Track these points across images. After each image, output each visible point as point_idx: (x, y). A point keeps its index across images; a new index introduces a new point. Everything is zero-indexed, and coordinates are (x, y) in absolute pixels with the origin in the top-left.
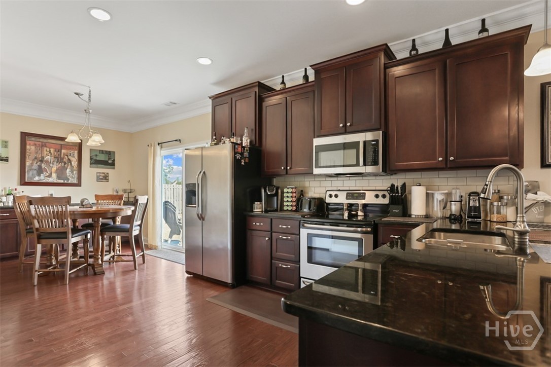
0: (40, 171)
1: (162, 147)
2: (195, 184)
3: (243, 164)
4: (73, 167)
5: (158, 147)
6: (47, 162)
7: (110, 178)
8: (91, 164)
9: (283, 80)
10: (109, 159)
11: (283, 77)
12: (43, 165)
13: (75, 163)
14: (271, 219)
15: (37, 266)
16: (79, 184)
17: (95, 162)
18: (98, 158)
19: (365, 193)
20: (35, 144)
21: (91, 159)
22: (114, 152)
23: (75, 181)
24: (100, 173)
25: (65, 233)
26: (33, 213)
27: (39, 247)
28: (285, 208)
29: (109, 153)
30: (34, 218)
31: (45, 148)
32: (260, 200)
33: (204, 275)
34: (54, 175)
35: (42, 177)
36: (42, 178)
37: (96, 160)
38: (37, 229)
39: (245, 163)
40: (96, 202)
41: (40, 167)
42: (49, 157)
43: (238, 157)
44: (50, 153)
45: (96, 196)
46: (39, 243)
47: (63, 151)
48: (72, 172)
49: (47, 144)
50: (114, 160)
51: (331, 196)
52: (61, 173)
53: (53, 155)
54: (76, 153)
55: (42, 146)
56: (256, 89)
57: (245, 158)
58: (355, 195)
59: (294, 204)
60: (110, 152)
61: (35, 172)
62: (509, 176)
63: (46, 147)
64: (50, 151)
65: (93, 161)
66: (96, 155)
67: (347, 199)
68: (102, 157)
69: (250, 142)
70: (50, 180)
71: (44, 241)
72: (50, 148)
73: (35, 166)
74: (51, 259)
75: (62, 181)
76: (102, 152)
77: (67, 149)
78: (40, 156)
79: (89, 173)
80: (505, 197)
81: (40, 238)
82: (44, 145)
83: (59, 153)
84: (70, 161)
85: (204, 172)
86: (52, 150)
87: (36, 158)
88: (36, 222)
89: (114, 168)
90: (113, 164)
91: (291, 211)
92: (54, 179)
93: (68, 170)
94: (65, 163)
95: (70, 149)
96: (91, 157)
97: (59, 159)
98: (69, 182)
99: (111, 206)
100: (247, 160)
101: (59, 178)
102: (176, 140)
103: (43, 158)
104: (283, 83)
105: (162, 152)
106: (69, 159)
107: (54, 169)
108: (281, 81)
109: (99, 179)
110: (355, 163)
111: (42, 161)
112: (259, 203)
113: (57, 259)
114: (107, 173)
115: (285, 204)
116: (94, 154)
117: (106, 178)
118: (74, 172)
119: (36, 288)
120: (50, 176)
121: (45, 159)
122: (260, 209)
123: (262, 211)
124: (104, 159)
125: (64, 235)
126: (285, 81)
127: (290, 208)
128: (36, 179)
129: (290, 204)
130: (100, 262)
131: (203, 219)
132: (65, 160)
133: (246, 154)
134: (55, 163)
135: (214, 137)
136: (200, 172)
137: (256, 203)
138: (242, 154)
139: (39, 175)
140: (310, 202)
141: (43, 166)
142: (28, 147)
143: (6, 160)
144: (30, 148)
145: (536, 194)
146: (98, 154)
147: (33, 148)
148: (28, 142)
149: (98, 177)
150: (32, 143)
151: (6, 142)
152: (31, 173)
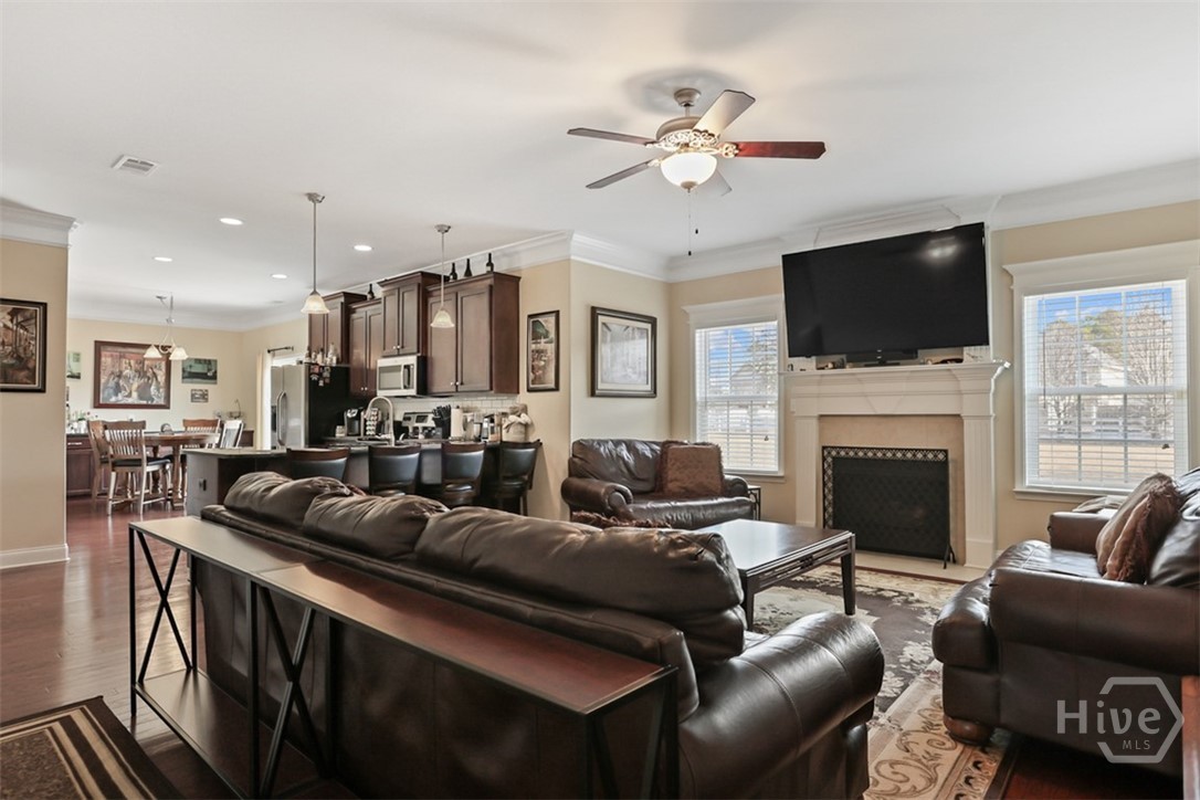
0: (118, 389)
1: (274, 356)
2: (276, 407)
3: (320, 385)
4: (159, 383)
5: (268, 356)
6: (126, 377)
7: (210, 397)
8: (183, 378)
9: (371, 289)
10: (209, 370)
13: (161, 378)
15: (111, 497)
16: (166, 406)
17: (189, 375)
18: (193, 370)
19: (427, 416)
20: (112, 356)
21: (184, 371)
22: (216, 361)
23: (162, 402)
24: (196, 390)
25: (140, 460)
26: (108, 439)
27: (113, 474)
28: (368, 433)
29: (208, 362)
30: (109, 443)
31: (124, 360)
32: (343, 424)
34: (135, 394)
35: (120, 396)
36: (120, 398)
37: (190, 373)
38: (112, 456)
39: (323, 384)
40: (183, 429)
41: (117, 384)
43: (315, 378)
44: (130, 365)
45: (184, 421)
46: (113, 470)
47: (146, 362)
48: (158, 390)
49: (126, 355)
50: (216, 372)
51: (405, 419)
52: (143, 391)
53: (133, 368)
54: (164, 363)
55: (121, 357)
56: (342, 300)
57: (324, 378)
58: (421, 418)
59: (375, 428)
60: (210, 361)
61: (111, 391)
62: (512, 399)
63: (125, 358)
64: (130, 363)
65: (186, 374)
66: (191, 366)
67: (416, 422)
68: (198, 369)
69: (338, 360)
70: (130, 401)
71: (119, 469)
72: (129, 360)
73: (112, 383)
74: (127, 492)
75: (145, 402)
76: (198, 361)
79: (181, 390)
81: (115, 465)
82: (122, 356)
83: (141, 365)
84: (155, 375)
85: (284, 393)
86: (132, 362)
87: (113, 373)
88: (111, 448)
89: (216, 383)
90: (214, 377)
92: (134, 399)
93: (153, 387)
94: (149, 378)
96: (183, 369)
97: (141, 373)
98: (154, 403)
99: (194, 431)
100: (327, 381)
101: (140, 398)
102: (287, 348)
103: (121, 372)
104: (371, 291)
105: (274, 361)
106: (154, 373)
107: (135, 386)
108: (369, 290)
109: (194, 399)
110: (399, 386)
111: (119, 376)
112: (341, 427)
113: (132, 492)
114: (206, 391)
115: (367, 428)
116: (188, 365)
117: (204, 396)
118: (161, 390)
119: (110, 518)
120: (130, 395)
121: (124, 374)
122: (342, 433)
124: (203, 372)
125: (137, 463)
127: (371, 433)
128: (113, 400)
129: (372, 428)
130: (180, 497)
132: (148, 374)
133: (326, 374)
134: (136, 379)
136: (281, 394)
137: (338, 427)
138: (320, 375)
139: (117, 395)
141: (121, 382)
142: (103, 359)
143: (78, 377)
144: (106, 360)
145: (519, 416)
146: (193, 363)
147: (109, 360)
148: (103, 353)
149: (193, 396)
150: (108, 353)
151: (78, 355)
152: (106, 393)
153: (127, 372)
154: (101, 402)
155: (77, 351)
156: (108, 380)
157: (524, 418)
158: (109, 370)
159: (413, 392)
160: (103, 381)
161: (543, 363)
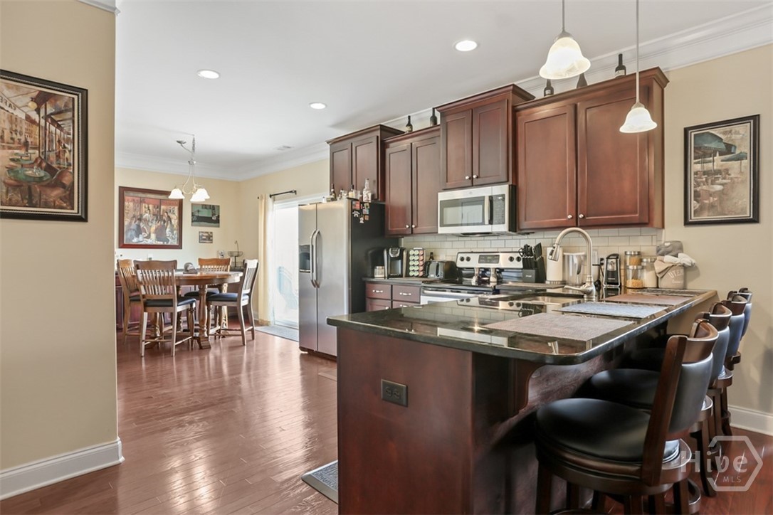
0: (139, 231)
1: (274, 200)
2: (309, 246)
3: (362, 222)
4: (173, 226)
5: (270, 200)
6: (145, 220)
7: (214, 238)
8: (193, 221)
9: (409, 122)
10: (213, 215)
11: (409, 117)
12: (141, 224)
13: (175, 221)
14: (392, 286)
15: (144, 338)
16: (179, 246)
17: (197, 219)
18: (201, 215)
19: (498, 256)
20: (134, 200)
21: (193, 215)
22: (219, 206)
23: (175, 243)
24: (203, 232)
25: (171, 300)
26: (140, 278)
27: (146, 314)
28: (411, 274)
29: (213, 208)
30: (141, 283)
31: (144, 205)
32: (383, 264)
33: (320, 351)
34: (153, 236)
35: (141, 238)
36: (141, 240)
37: (198, 217)
38: (144, 296)
39: (364, 220)
40: (199, 267)
41: (138, 226)
42: (147, 214)
43: (356, 214)
44: (149, 209)
45: (200, 260)
46: (145, 311)
47: (163, 207)
48: (172, 231)
49: (146, 200)
50: (219, 216)
51: (462, 259)
52: (160, 233)
53: (151, 212)
54: (176, 208)
55: (141, 202)
56: (378, 133)
57: (365, 215)
58: (489, 258)
59: (421, 268)
60: (213, 206)
61: (133, 233)
62: (652, 236)
63: (144, 202)
64: (149, 207)
65: (195, 218)
66: (198, 211)
67: (479, 262)
68: (205, 213)
70: (149, 242)
71: (150, 309)
72: (148, 204)
73: (134, 226)
74: (156, 330)
75: (161, 243)
76: (205, 206)
77: (166, 204)
78: (138, 214)
79: (191, 232)
80: (645, 260)
81: (146, 305)
82: (142, 201)
83: (158, 209)
84: (169, 219)
85: (319, 232)
86: (151, 207)
87: (134, 216)
88: (142, 287)
89: (219, 226)
90: (217, 221)
91: (417, 276)
92: (152, 241)
93: (168, 230)
94: (164, 222)
95: (171, 206)
96: (192, 213)
97: (158, 217)
98: (169, 243)
99: (217, 272)
100: (367, 218)
101: (158, 239)
102: (291, 192)
103: (141, 215)
104: (409, 125)
105: (275, 205)
106: (169, 217)
107: (153, 228)
108: (407, 123)
109: (202, 240)
110: (481, 221)
111: (140, 220)
112: (381, 267)
113: (161, 330)
114: (211, 233)
115: (411, 268)
116: (196, 209)
117: (208, 238)
118: (175, 232)
119: (143, 358)
120: (149, 237)
121: (144, 217)
122: (382, 274)
123: (385, 277)
124: (208, 216)
125: (168, 303)
126: (411, 123)
127: (416, 274)
128: (135, 241)
129: (416, 268)
130: (206, 335)
131: (318, 286)
132: (164, 218)
133: (366, 211)
134: (154, 222)
135: (332, 190)
136: (315, 232)
137: (378, 267)
138: (361, 211)
139: (138, 236)
140: (438, 266)
141: (142, 225)
142: (126, 204)
144: (129, 205)
145: (676, 256)
146: (200, 209)
147: (131, 204)
148: (126, 198)
149: (200, 237)
150: (130, 198)
152: (129, 234)
153: (146, 216)
154: (125, 243)
156: (130, 224)
157: (684, 259)
159: (504, 228)
160: (126, 223)
161: (719, 188)
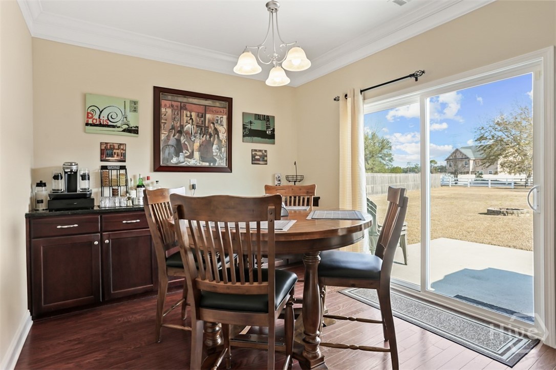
0: (179, 148)
1: (364, 99)
4: (221, 141)
5: (361, 97)
6: (187, 133)
7: (269, 158)
8: (244, 136)
10: (268, 127)
12: (182, 138)
13: (223, 136)
16: (229, 169)
17: (250, 133)
18: (254, 127)
20: (172, 106)
21: (244, 128)
22: (274, 117)
23: (223, 164)
24: (256, 150)
29: (267, 119)
31: (185, 112)
34: (197, 155)
35: (181, 156)
36: (182, 159)
37: (250, 130)
41: (178, 141)
42: (189, 125)
44: (191, 119)
47: (208, 116)
48: (220, 149)
49: (188, 106)
50: (273, 130)
52: (205, 149)
53: (194, 123)
54: (225, 117)
55: (181, 108)
60: (268, 116)
61: (172, 150)
63: (186, 109)
64: (191, 116)
65: (247, 132)
66: (251, 123)
68: (258, 126)
70: (192, 163)
72: (190, 112)
73: (172, 141)
75: (207, 164)
76: (258, 117)
77: (212, 112)
78: (178, 124)
79: (242, 149)
82: (183, 107)
83: (202, 119)
84: (216, 131)
86: (193, 114)
87: (173, 128)
89: (274, 143)
90: (272, 136)
92: (195, 162)
93: (215, 147)
94: (211, 136)
95: (217, 112)
96: (243, 125)
97: (203, 129)
98: (216, 165)
101: (203, 159)
102: (411, 76)
103: (182, 127)
105: (365, 106)
106: (216, 129)
107: (197, 144)
109: (254, 160)
111: (180, 132)
114: (266, 151)
116: (247, 121)
117: (263, 158)
118: (223, 149)
120: (191, 156)
121: (185, 129)
124: (262, 129)
128: (174, 161)
132: (210, 130)
134: (198, 135)
139: (177, 155)
141: (183, 140)
142: (163, 110)
143: (135, 131)
144: (166, 112)
146: (253, 120)
147: (169, 111)
148: (163, 102)
149: (253, 156)
150: (168, 103)
151: (135, 103)
152: (167, 152)
153: (188, 127)
154: (161, 164)
155: (135, 98)
156: (168, 137)
158: (168, 125)
160: (163, 137)
